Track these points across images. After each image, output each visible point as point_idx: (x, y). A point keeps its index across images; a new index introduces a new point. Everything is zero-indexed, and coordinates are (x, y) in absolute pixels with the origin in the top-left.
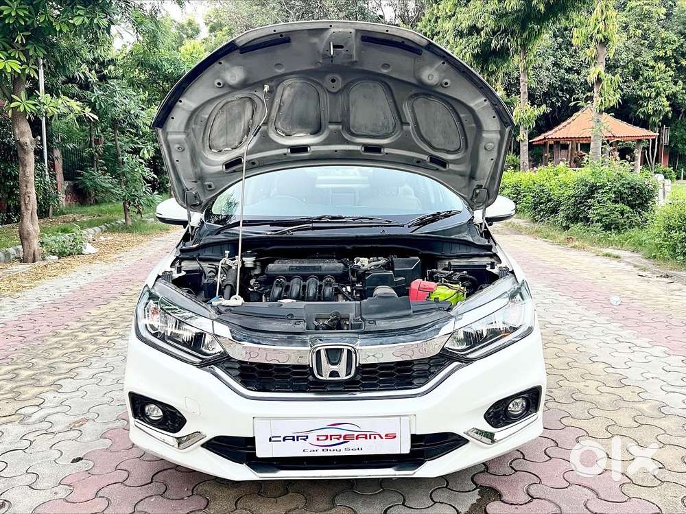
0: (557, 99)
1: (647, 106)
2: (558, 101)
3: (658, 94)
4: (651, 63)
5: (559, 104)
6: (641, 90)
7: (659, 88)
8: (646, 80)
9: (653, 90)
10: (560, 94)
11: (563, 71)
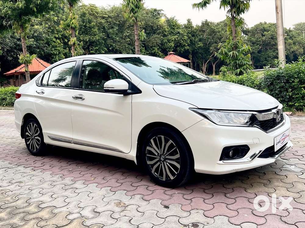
0: (14, 53)
1: (56, 58)
2: (14, 54)
3: (59, 53)
4: (54, 40)
5: (15, 56)
6: (52, 51)
7: (59, 50)
8: (53, 47)
9: (57, 51)
10: (15, 51)
11: (16, 40)
